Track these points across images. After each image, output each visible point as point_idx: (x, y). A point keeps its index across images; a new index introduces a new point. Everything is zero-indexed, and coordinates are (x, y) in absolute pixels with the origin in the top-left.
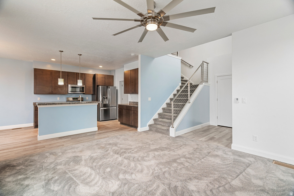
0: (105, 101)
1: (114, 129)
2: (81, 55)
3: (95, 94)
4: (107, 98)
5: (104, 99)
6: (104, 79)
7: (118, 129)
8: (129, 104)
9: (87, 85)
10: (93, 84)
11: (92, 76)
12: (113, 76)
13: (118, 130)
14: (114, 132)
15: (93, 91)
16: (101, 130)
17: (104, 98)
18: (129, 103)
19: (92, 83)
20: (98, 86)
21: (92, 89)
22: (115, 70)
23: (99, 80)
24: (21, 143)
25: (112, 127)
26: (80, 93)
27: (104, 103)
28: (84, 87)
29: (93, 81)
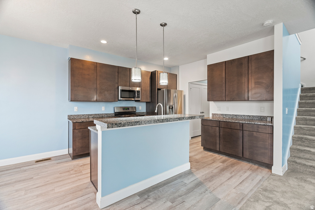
3: (154, 102)
4: (173, 107)
9: (142, 88)
10: (150, 86)
12: (176, 75)
15: (150, 97)
16: (197, 169)
17: (169, 107)
20: (159, 89)
21: (148, 93)
22: (178, 66)
28: (139, 91)
29: (150, 82)
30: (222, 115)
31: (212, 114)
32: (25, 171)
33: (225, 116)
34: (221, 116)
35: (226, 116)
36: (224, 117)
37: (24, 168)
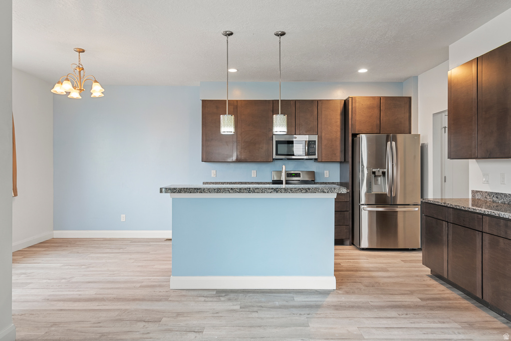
0: (376, 183)
1: (398, 299)
2: (283, 34)
3: (348, 162)
4: (384, 173)
5: (375, 176)
6: (376, 111)
7: (414, 299)
8: (474, 200)
9: (323, 134)
10: (341, 129)
11: (340, 107)
12: (410, 98)
13: (417, 307)
14: (393, 313)
15: (341, 151)
16: (347, 293)
17: (374, 173)
18: (470, 197)
19: (339, 129)
20: (355, 135)
21: (338, 144)
22: (417, 77)
23: (358, 117)
24: (139, 285)
25: (395, 283)
26: (305, 157)
27: (376, 190)
28: (315, 141)
29: (341, 122)
30: (490, 194)
31: (473, 191)
32: (150, 245)
33: (495, 199)
34: (488, 197)
35: (497, 197)
36: (494, 202)
37: (152, 243)
